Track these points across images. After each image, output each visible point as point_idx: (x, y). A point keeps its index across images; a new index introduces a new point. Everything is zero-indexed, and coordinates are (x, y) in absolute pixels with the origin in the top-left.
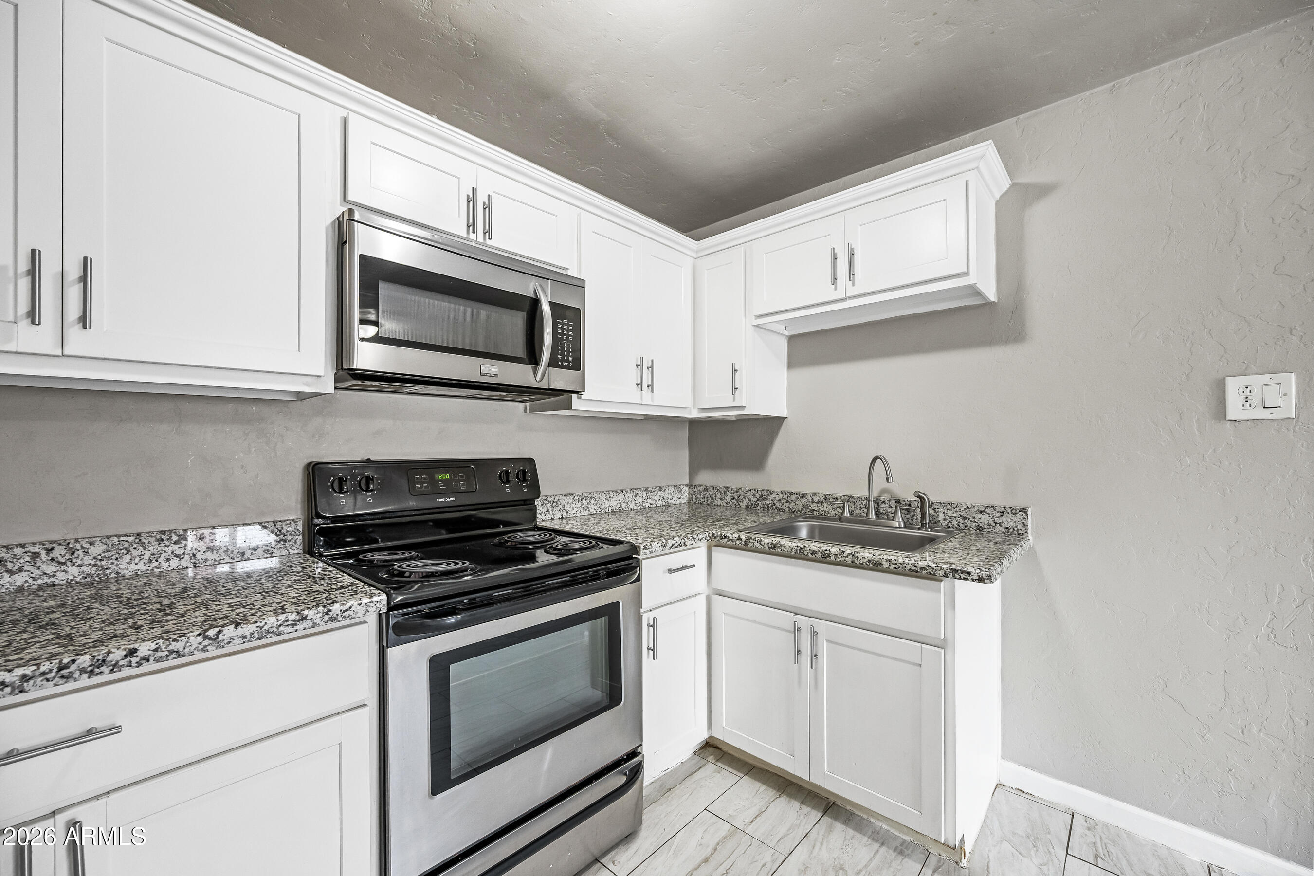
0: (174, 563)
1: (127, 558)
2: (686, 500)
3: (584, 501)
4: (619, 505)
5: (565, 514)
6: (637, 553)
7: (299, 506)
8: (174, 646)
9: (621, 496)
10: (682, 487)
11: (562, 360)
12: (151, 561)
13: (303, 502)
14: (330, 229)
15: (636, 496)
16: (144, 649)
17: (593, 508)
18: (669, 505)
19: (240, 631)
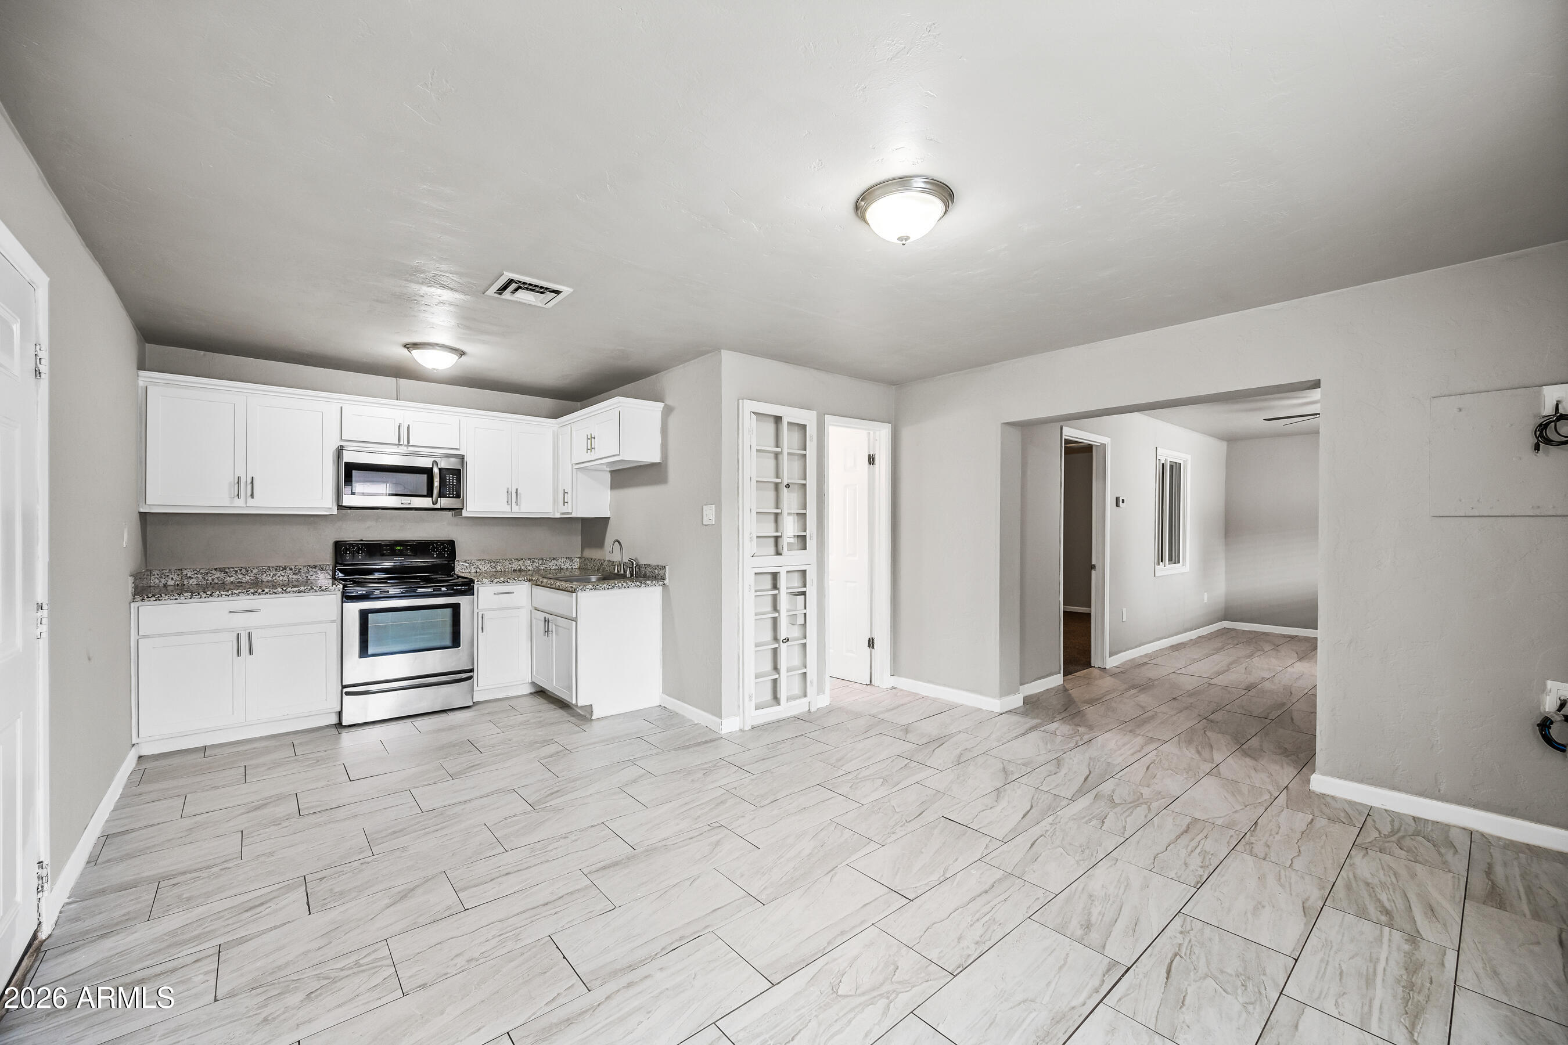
0: (281, 578)
1: (265, 575)
2: (577, 565)
3: (492, 564)
4: (519, 567)
5: (478, 570)
6: (474, 583)
7: (331, 559)
8: (274, 591)
9: (521, 562)
10: (573, 558)
11: (449, 494)
12: (273, 577)
13: (332, 558)
14: (335, 452)
15: (533, 562)
16: (267, 590)
17: (499, 568)
18: (562, 569)
19: (293, 589)
